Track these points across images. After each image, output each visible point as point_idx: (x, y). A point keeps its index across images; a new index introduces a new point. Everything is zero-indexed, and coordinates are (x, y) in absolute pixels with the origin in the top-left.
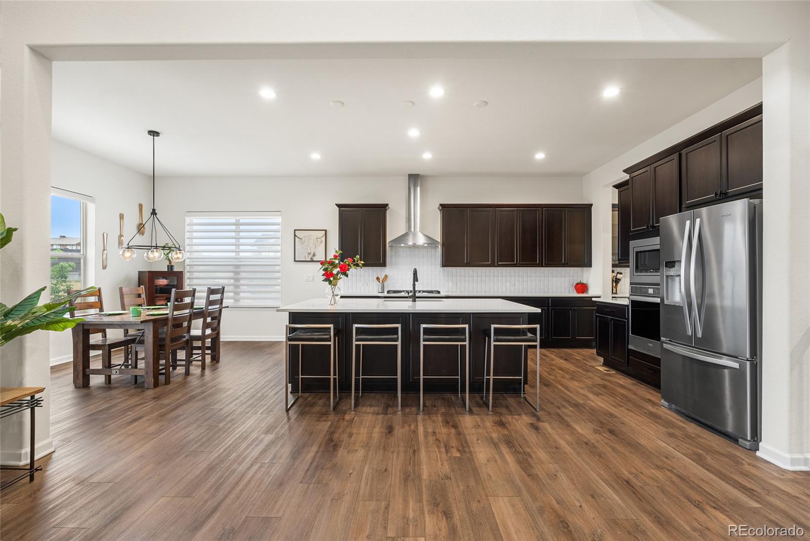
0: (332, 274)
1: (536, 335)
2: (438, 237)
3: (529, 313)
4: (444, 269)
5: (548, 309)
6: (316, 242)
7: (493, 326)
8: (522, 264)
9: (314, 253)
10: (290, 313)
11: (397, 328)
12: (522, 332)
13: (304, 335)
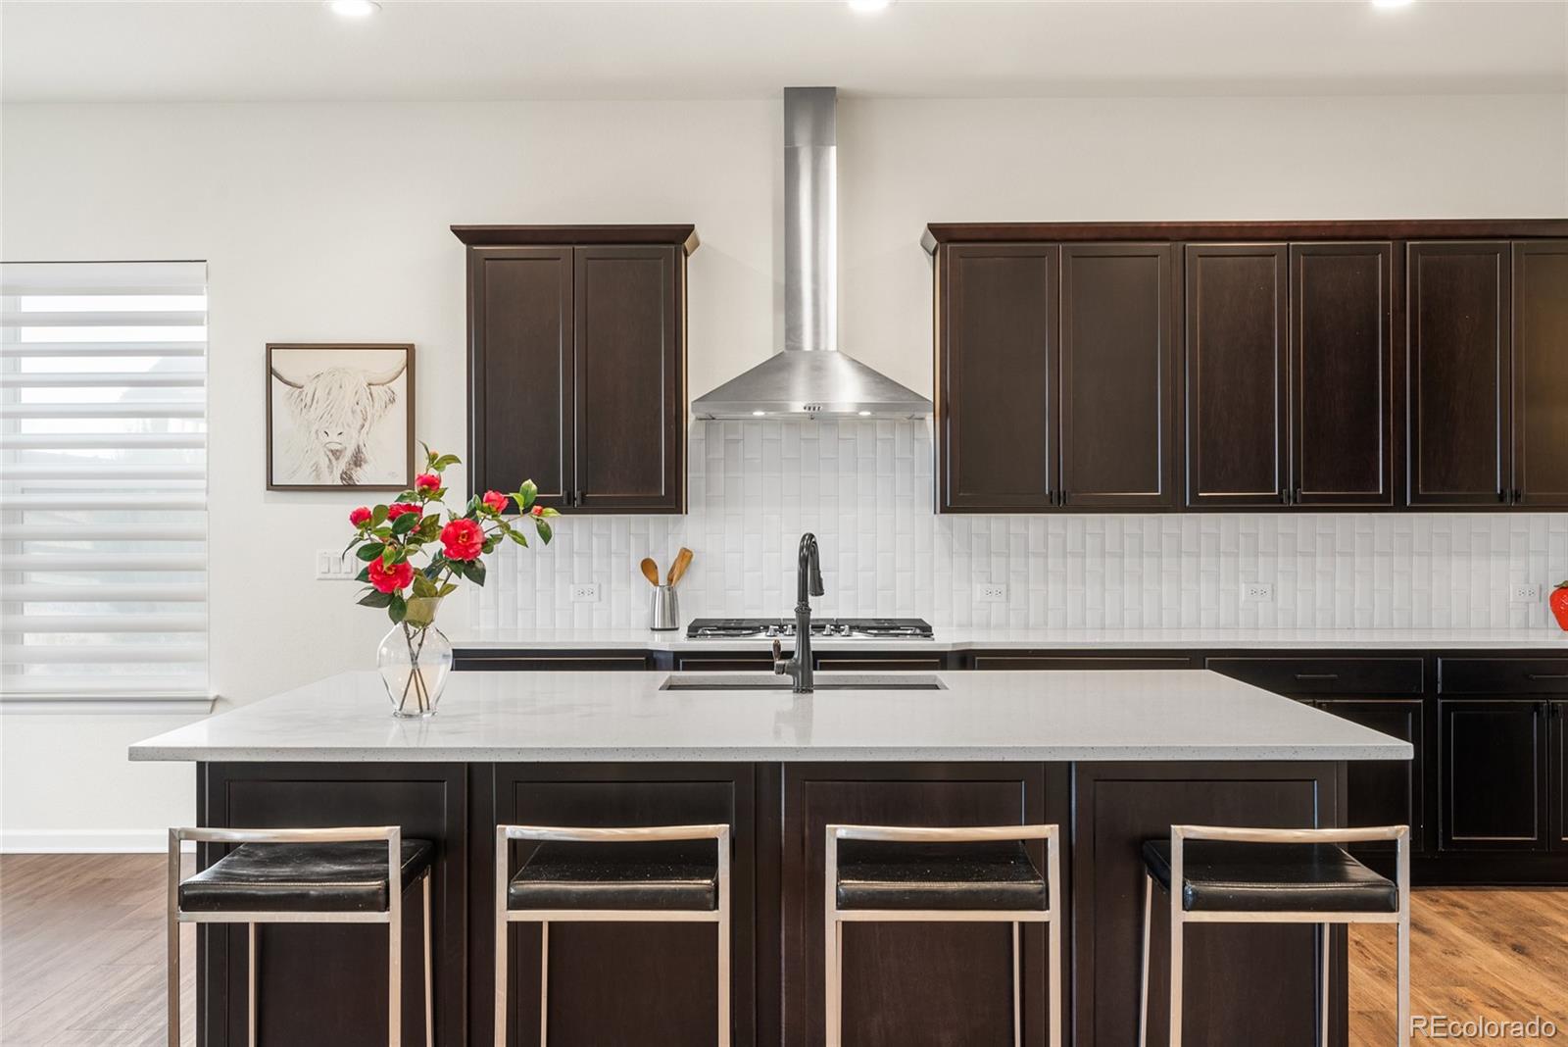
0: (402, 573)
1: (1394, 878)
2: (921, 375)
3: (1354, 766)
4: (951, 527)
5: (1430, 706)
6: (365, 401)
7: (1180, 833)
8: (1305, 499)
9: (358, 452)
10: (201, 765)
11: (712, 843)
12: (1325, 860)
13: (257, 879)
